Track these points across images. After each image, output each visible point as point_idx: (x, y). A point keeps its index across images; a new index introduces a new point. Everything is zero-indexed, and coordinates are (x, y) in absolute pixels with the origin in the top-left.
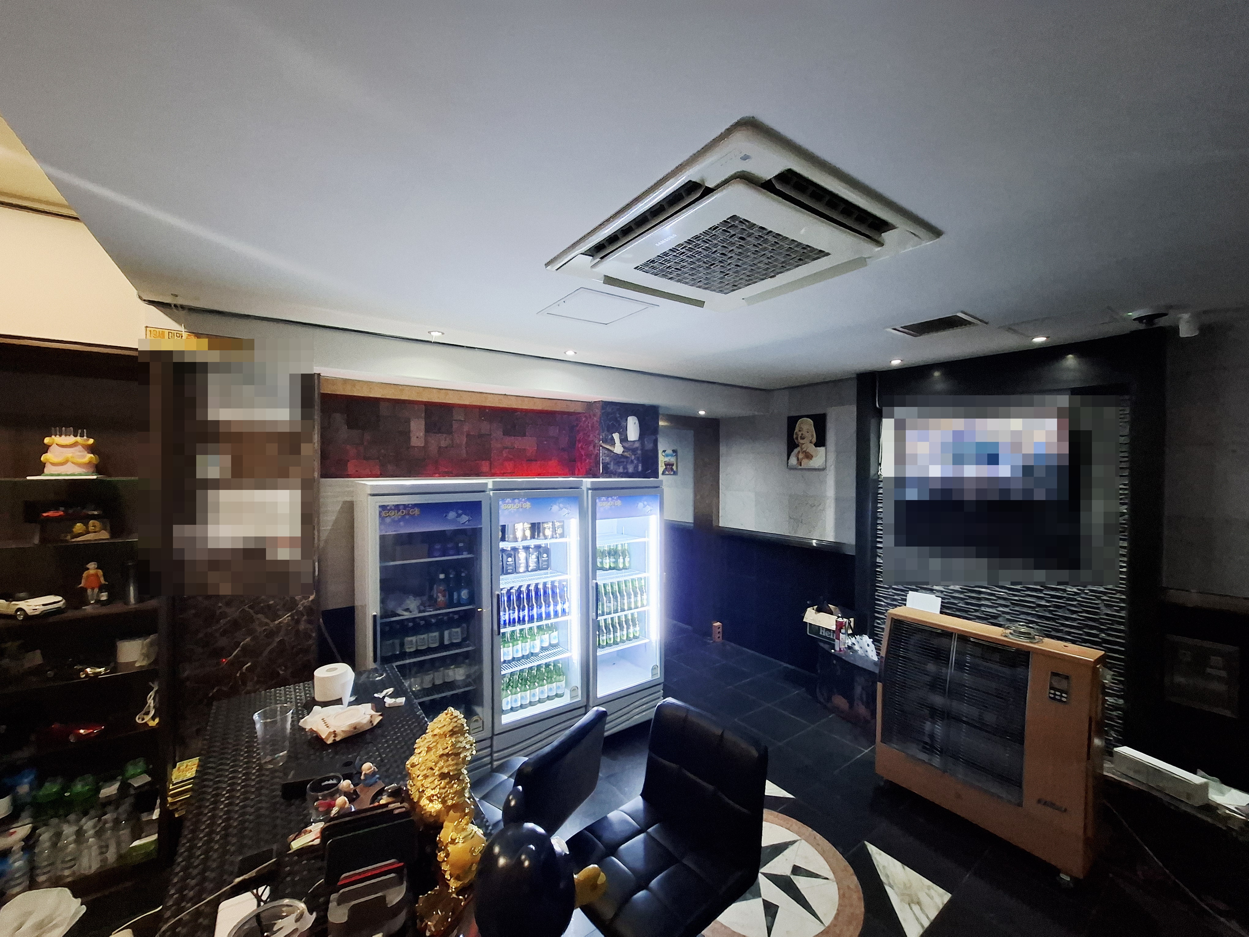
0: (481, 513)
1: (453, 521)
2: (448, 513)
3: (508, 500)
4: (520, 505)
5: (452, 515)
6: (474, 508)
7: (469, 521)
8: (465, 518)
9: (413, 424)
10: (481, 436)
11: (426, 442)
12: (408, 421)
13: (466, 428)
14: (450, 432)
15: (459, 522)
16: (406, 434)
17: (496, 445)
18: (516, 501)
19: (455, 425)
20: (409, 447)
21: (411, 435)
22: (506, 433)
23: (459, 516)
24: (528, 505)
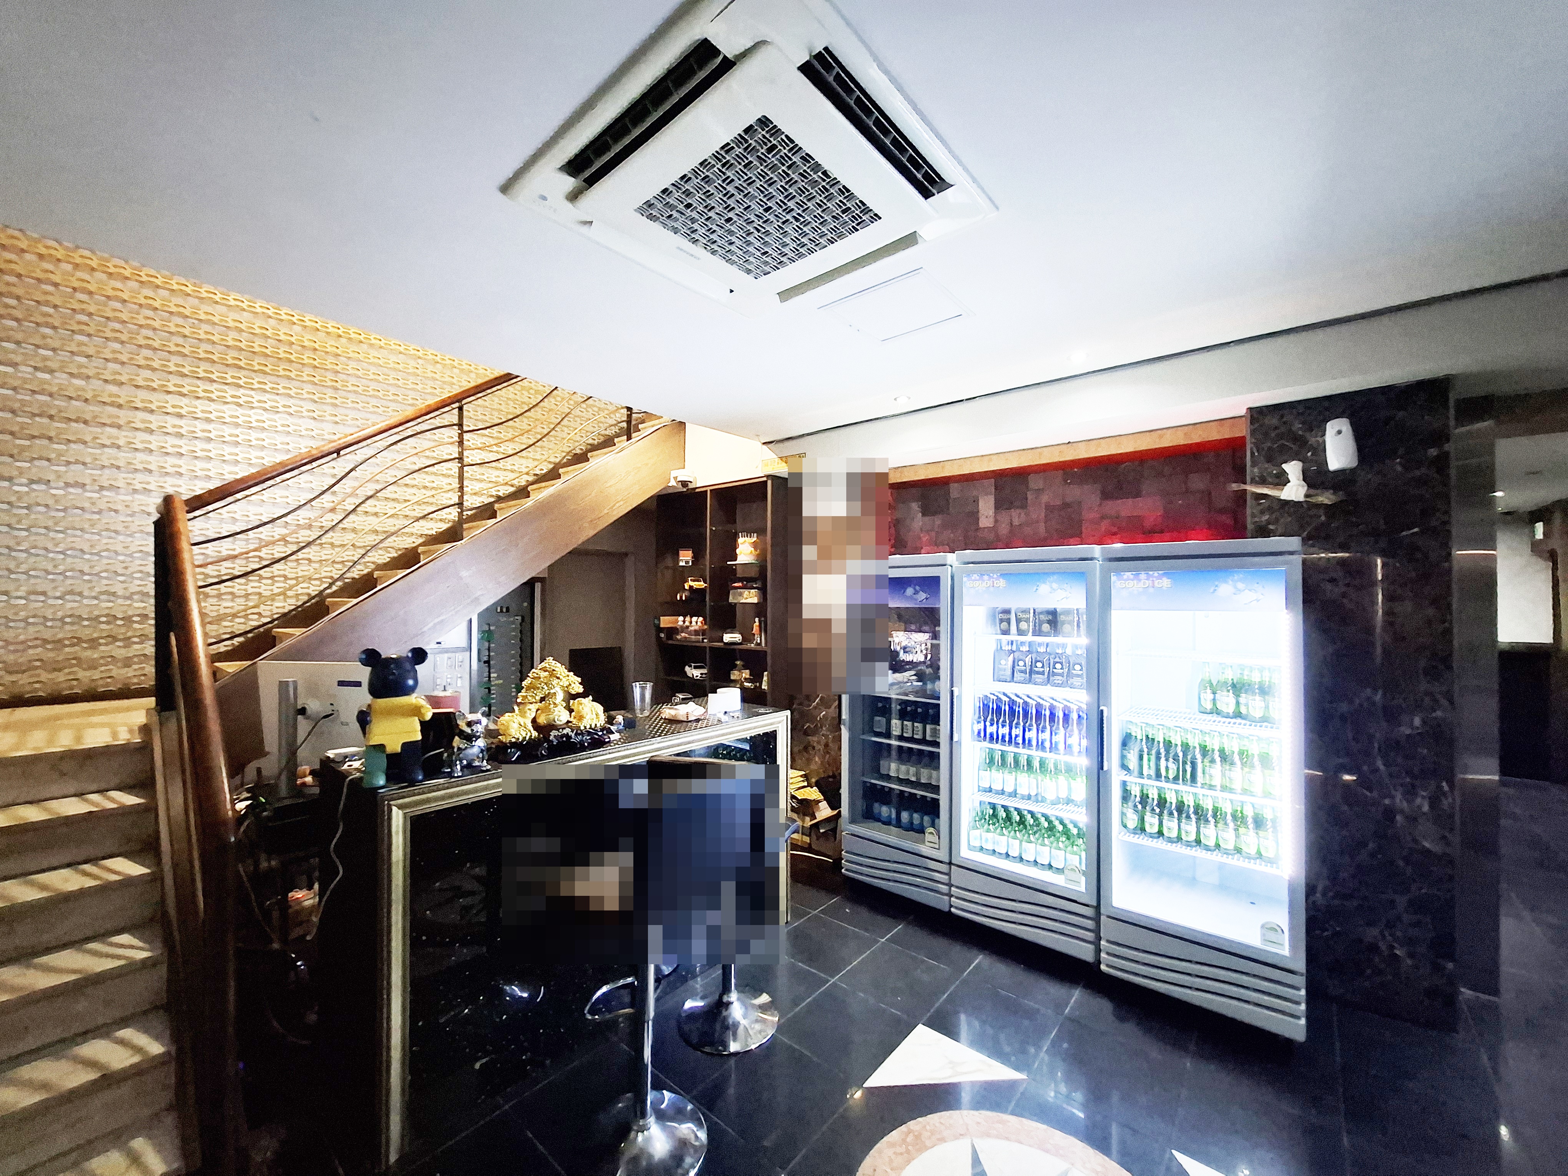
0: (939, 589)
1: (911, 598)
2: (906, 589)
3: (975, 576)
4: (990, 583)
5: (910, 591)
6: (931, 584)
7: (927, 599)
8: (922, 596)
9: (981, 504)
10: (1066, 505)
11: (996, 521)
12: (976, 501)
13: (1045, 498)
14: (1024, 507)
15: (916, 600)
16: (974, 515)
17: (1089, 515)
18: (986, 577)
19: (1030, 496)
20: (978, 529)
21: (980, 515)
22: (1106, 496)
23: (916, 592)
24: (1002, 583)
